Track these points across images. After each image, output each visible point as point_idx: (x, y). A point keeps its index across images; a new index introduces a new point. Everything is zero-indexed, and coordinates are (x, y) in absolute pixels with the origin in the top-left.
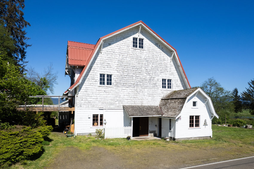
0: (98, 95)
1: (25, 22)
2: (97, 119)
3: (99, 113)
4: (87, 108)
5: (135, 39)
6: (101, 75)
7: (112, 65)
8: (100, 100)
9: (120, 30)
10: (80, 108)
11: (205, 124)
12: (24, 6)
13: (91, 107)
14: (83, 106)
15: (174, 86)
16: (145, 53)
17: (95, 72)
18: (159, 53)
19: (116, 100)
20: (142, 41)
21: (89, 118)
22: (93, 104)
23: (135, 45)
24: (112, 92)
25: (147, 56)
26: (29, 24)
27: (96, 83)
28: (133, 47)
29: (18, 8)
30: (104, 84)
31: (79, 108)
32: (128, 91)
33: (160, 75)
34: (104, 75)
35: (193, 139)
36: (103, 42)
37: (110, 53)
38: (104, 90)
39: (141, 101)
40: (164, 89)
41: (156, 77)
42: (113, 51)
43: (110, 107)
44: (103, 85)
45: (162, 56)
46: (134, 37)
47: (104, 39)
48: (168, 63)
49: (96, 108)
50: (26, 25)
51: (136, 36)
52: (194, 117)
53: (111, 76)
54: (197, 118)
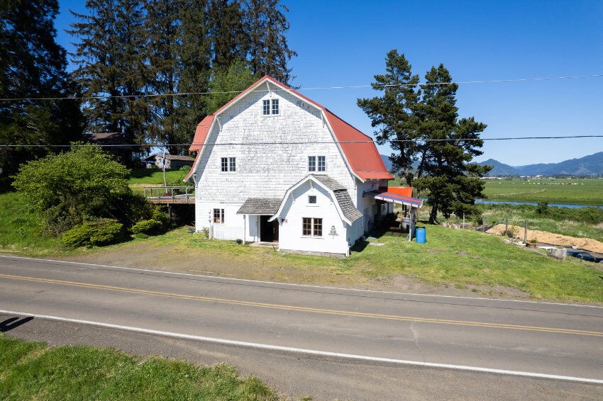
0: (219, 185)
2: (218, 215)
3: (220, 207)
4: (207, 201)
5: (266, 102)
6: (223, 159)
8: (222, 191)
11: (333, 233)
13: (211, 200)
15: (329, 166)
16: (282, 121)
17: (216, 156)
18: (303, 117)
19: (240, 191)
20: (277, 103)
21: (210, 213)
22: (213, 195)
23: (266, 111)
24: (235, 180)
25: (284, 124)
27: (217, 169)
28: (264, 114)
30: (226, 170)
32: (257, 177)
33: (304, 152)
34: (226, 159)
35: (309, 253)
36: (218, 118)
37: (232, 128)
38: (227, 178)
40: (312, 172)
41: (298, 155)
42: (236, 125)
44: (226, 172)
45: (308, 119)
46: (264, 99)
47: (218, 114)
48: (319, 131)
49: (217, 201)
51: (266, 97)
52: (312, 221)
53: (234, 159)
54: (319, 221)
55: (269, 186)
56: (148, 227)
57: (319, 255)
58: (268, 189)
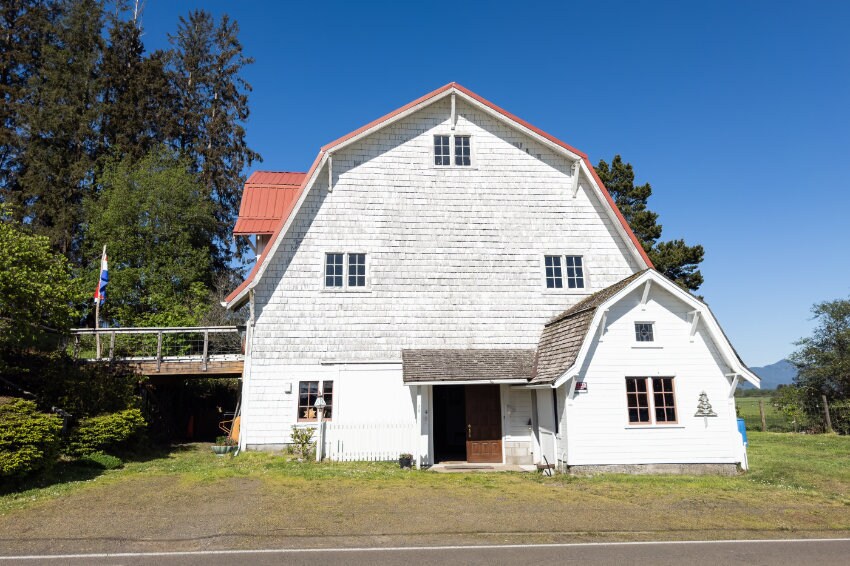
0: (319, 320)
1: (249, 153)
2: (313, 399)
3: (320, 375)
4: (282, 361)
5: (443, 140)
6: (330, 257)
7: (364, 224)
8: (326, 333)
9: (382, 118)
10: (261, 361)
11: (705, 411)
12: (248, 113)
13: (295, 358)
14: (268, 355)
15: (593, 278)
16: (479, 179)
17: (312, 248)
19: (377, 334)
20: (467, 142)
21: (289, 393)
22: (301, 347)
23: (441, 158)
24: (364, 306)
25: (485, 185)
26: (258, 157)
27: (314, 281)
28: (436, 164)
29: (233, 118)
30: (339, 283)
31: (255, 361)
32: (421, 301)
33: (535, 245)
34: (339, 257)
35: (650, 469)
36: (330, 160)
37: (359, 188)
38: (340, 301)
39: (468, 333)
40: (555, 290)
41: (522, 252)
42: (369, 182)
43: (356, 358)
44: (337, 288)
46: (437, 133)
47: (333, 150)
48: (564, 204)
49: (312, 361)
50: (250, 161)
51: (445, 128)
52: (650, 384)
53: (362, 257)
54: (664, 384)
55: (455, 320)
56: (126, 431)
57: (676, 471)
58: (452, 327)
